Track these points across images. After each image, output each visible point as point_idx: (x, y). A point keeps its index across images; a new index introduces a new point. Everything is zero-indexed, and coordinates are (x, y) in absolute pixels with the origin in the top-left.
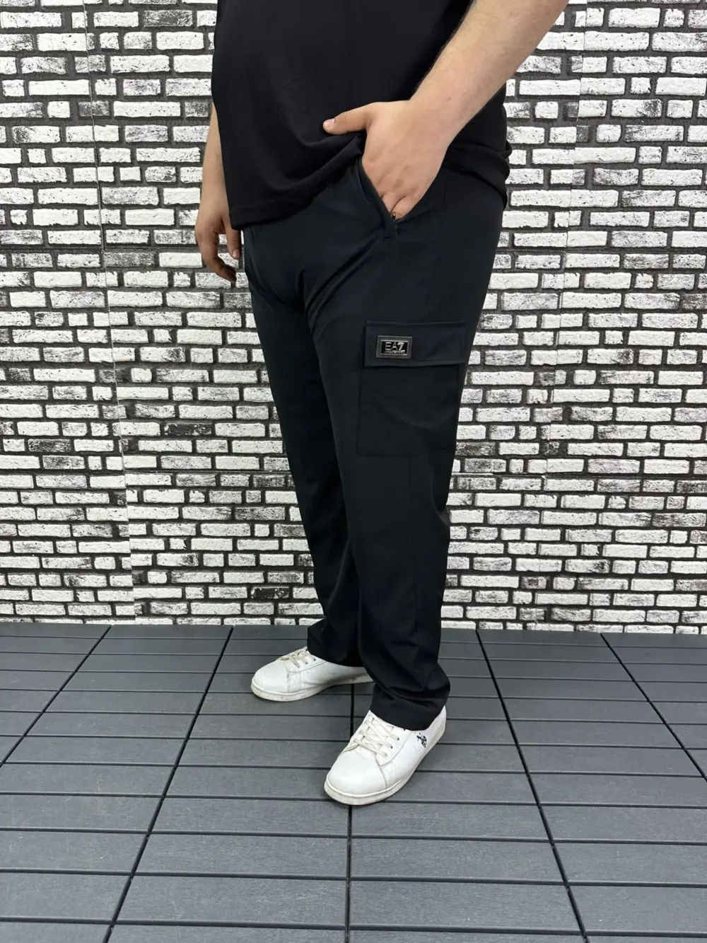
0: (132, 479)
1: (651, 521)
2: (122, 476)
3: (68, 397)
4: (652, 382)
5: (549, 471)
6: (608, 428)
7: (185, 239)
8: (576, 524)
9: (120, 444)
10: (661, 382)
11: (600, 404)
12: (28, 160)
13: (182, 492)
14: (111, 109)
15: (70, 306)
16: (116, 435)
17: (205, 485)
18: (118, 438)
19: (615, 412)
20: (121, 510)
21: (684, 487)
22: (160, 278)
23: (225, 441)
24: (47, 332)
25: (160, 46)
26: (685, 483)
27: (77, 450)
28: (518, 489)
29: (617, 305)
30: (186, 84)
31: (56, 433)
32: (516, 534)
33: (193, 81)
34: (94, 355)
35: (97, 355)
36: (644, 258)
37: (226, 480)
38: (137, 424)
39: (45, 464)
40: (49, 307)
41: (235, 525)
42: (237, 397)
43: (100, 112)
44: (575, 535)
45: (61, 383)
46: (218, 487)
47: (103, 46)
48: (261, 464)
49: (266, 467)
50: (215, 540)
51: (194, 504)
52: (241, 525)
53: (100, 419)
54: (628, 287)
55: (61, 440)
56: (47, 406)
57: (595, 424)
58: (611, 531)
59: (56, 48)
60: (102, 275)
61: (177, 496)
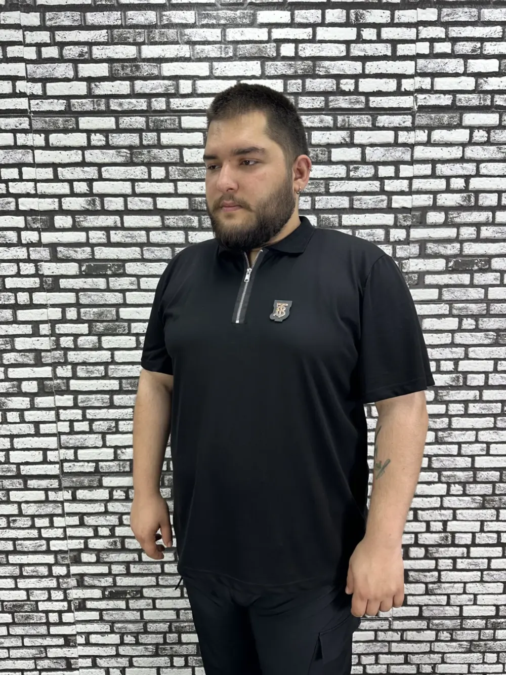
0: (81, 628)
1: (470, 648)
2: (74, 626)
3: (34, 574)
4: (465, 556)
5: (394, 616)
6: (435, 586)
7: (121, 468)
8: (415, 651)
9: (72, 605)
10: (472, 555)
11: (429, 571)
12: (7, 420)
13: (118, 636)
14: (68, 386)
15: (37, 513)
16: (69, 599)
17: (136, 631)
18: (71, 601)
19: (440, 575)
20: (72, 650)
21: (492, 624)
22: (103, 494)
23: (150, 601)
24: (19, 531)
25: (105, 346)
26: (493, 622)
27: (40, 609)
28: (372, 629)
29: (438, 505)
30: (123, 370)
31: (25, 598)
32: (372, 659)
33: (129, 367)
34: (54, 546)
35: (55, 546)
36: (455, 475)
37: (151, 627)
38: (85, 591)
39: (16, 620)
40: (21, 514)
41: (159, 658)
42: (159, 571)
43: (60, 387)
44: (415, 659)
45: (29, 565)
46: (146, 632)
47: (62, 346)
48: (178, 615)
49: (181, 617)
50: (144, 669)
51: (128, 644)
52: (163, 658)
53: (58, 588)
54: (445, 494)
55: (29, 603)
56: (18, 580)
57: (426, 584)
58: (440, 655)
59: (28, 348)
60: (60, 493)
61: (115, 639)
